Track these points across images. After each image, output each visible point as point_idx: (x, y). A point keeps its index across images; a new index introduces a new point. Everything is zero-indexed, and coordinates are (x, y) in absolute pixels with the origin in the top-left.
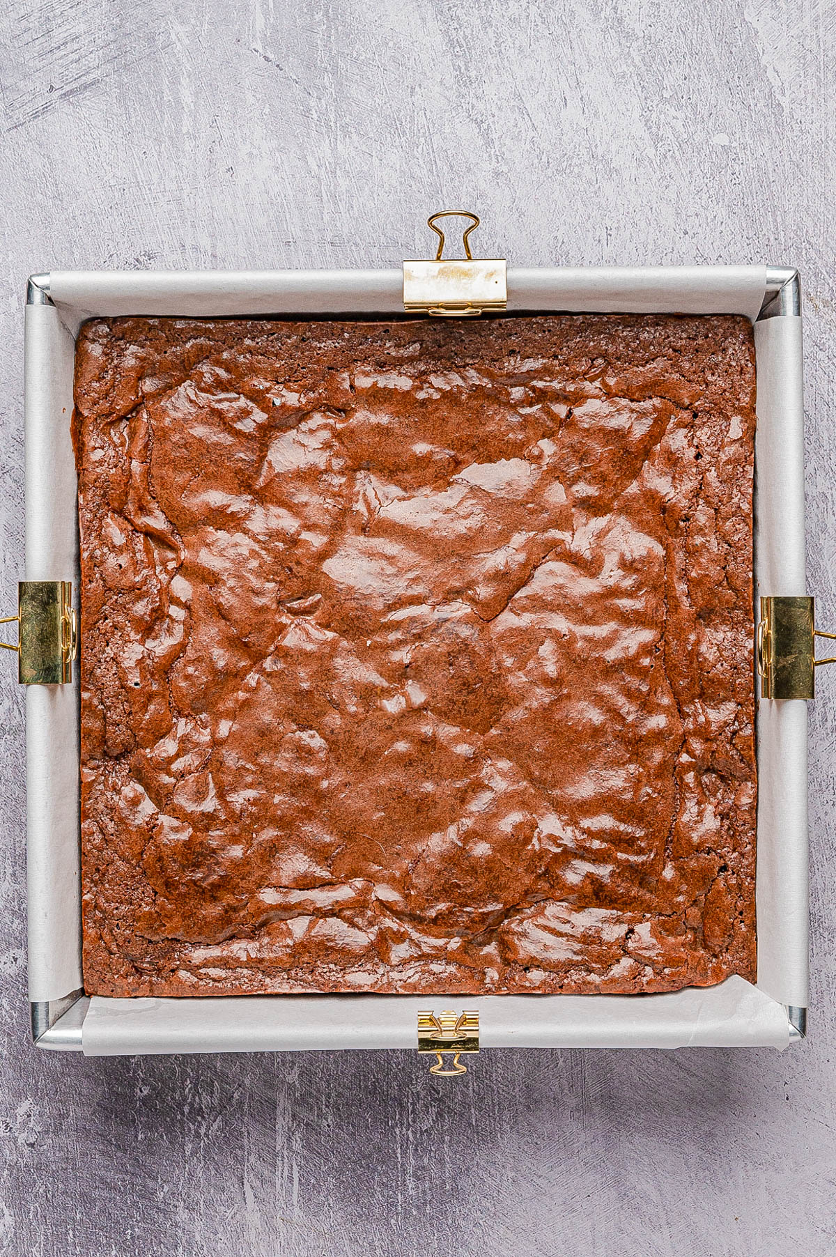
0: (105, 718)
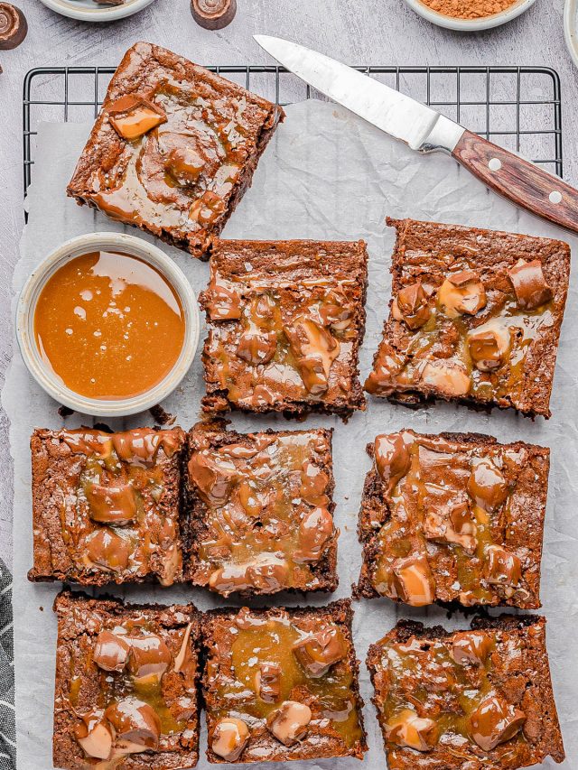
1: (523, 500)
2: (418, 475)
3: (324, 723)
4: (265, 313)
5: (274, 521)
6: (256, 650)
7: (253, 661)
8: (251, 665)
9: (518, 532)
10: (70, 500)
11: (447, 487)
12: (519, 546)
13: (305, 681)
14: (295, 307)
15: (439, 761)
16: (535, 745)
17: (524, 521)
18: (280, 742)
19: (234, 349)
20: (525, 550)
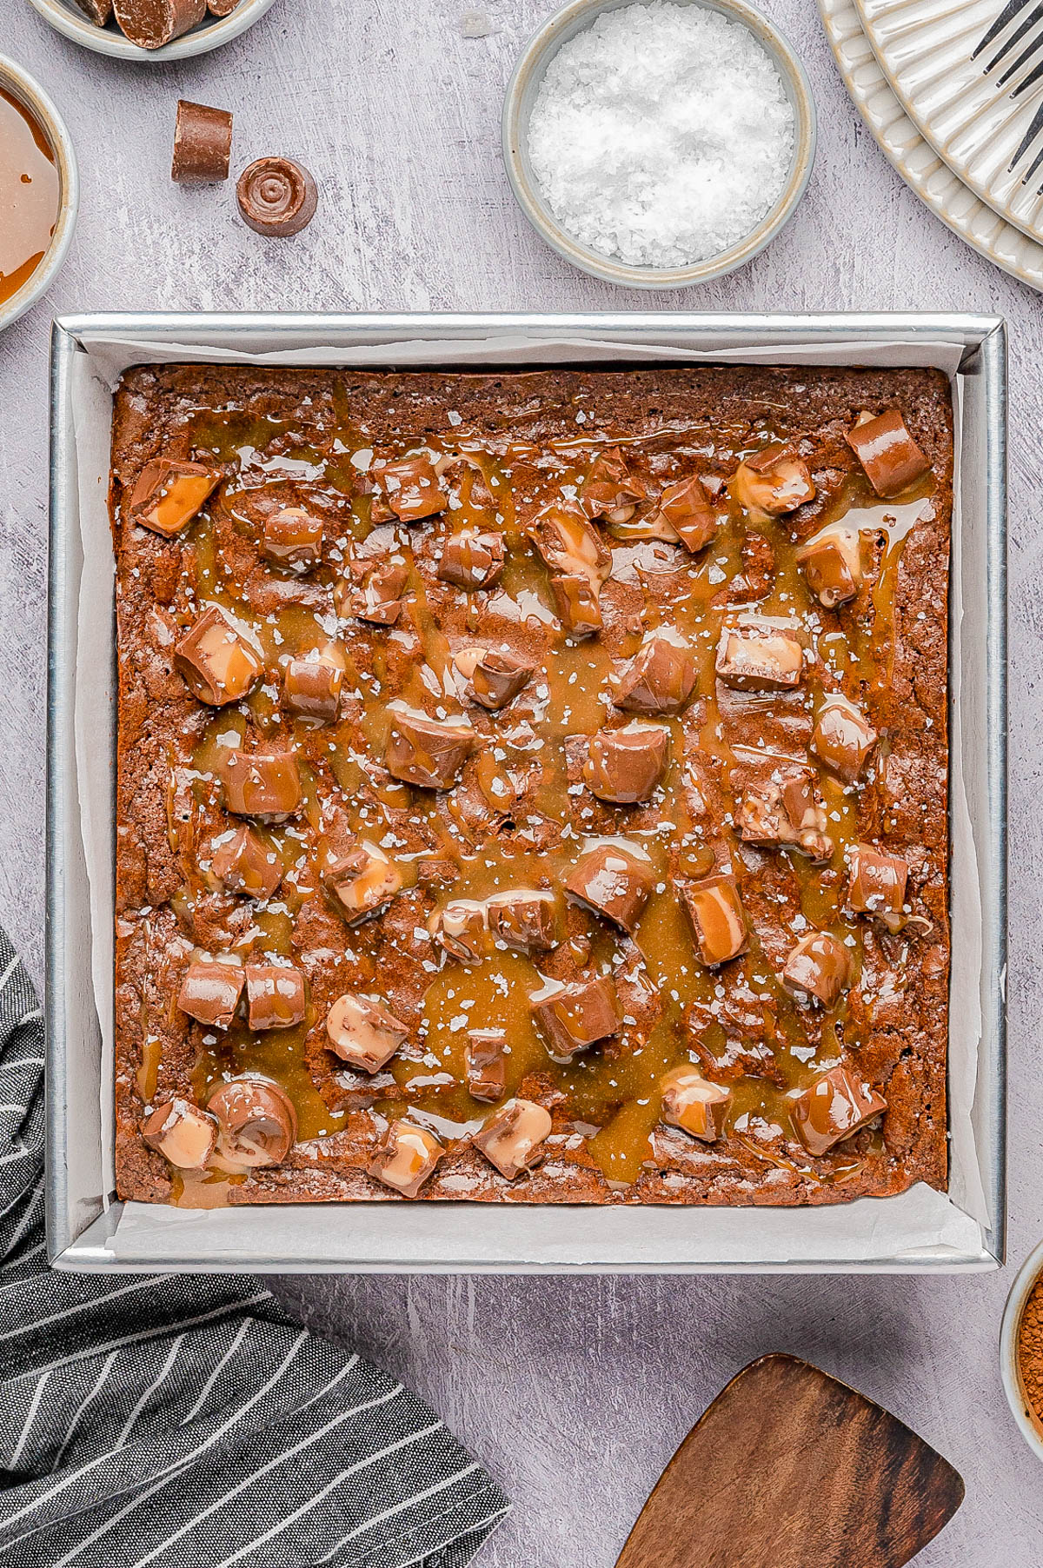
0: (146, 858)
1: (908, 763)
2: (719, 732)
3: (574, 1142)
4: (486, 501)
5: (538, 821)
6: (467, 1004)
7: (458, 1023)
8: (454, 1028)
9: (904, 821)
10: (183, 778)
11: (770, 750)
12: (908, 844)
13: (548, 1064)
14: (537, 489)
15: (729, 1161)
16: (898, 1160)
17: (912, 799)
18: (494, 1168)
19: (433, 568)
20: (919, 850)
